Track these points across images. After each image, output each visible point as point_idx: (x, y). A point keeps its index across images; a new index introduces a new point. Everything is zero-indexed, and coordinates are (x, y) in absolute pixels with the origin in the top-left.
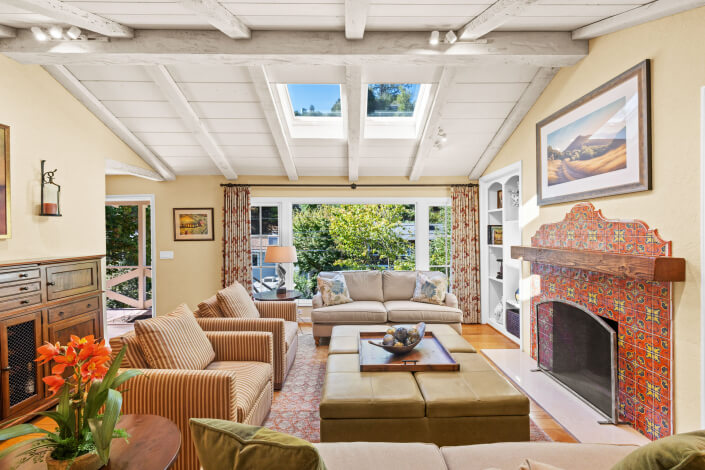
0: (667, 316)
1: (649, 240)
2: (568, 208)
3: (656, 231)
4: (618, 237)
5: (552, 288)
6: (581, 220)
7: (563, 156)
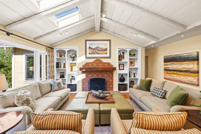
2: (94, 60)
3: (111, 64)
4: (106, 65)
5: (90, 76)
6: (98, 62)
7: (94, 49)
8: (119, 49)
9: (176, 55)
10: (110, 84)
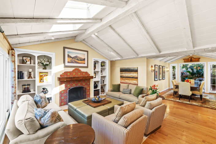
3: (88, 73)
4: (84, 74)
6: (77, 71)
7: (73, 58)
8: (95, 60)
9: (127, 68)
10: (88, 91)
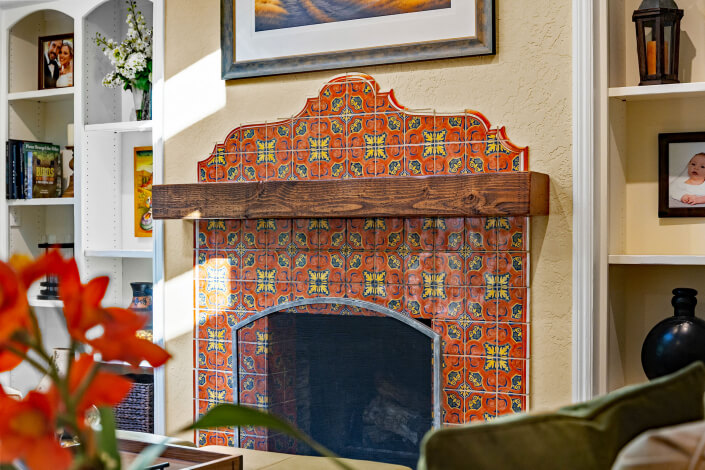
0: (522, 283)
1: (492, 147)
2: (313, 87)
3: (503, 130)
4: (435, 145)
5: (266, 281)
6: (347, 115)
10: (488, 400)
